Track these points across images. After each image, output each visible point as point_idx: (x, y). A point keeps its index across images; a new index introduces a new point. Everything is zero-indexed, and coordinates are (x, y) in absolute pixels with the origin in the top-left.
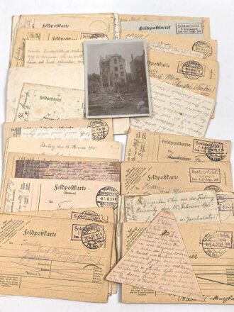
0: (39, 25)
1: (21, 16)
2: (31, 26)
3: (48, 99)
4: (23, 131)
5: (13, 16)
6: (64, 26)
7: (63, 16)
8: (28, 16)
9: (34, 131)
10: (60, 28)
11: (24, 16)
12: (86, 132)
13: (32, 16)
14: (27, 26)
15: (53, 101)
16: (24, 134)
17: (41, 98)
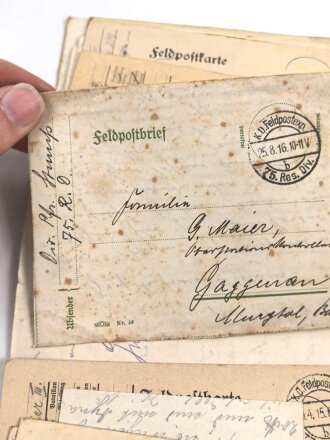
0: (140, 51)
1: (91, 19)
2: (118, 51)
3: (121, 137)
4: (70, 396)
5: (70, 19)
6: (211, 60)
7: (209, 32)
8: (112, 21)
9: (108, 400)
10: (202, 65)
11: (100, 20)
12: (283, 421)
13: (123, 22)
14: (106, 48)
15: (140, 143)
16: (73, 410)
17: (99, 137)
